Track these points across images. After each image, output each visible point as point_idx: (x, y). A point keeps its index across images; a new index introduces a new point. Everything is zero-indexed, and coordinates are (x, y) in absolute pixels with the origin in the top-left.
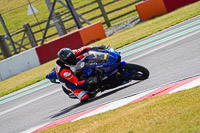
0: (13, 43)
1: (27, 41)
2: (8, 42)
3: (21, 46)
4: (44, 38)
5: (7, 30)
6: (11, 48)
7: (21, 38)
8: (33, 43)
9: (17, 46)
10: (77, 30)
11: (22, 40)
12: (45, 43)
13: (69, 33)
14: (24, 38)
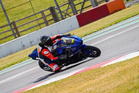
0: (60, 12)
1: (70, 10)
2: (57, 11)
3: (66, 14)
4: (83, 8)
5: (56, 3)
6: (59, 15)
7: (66, 8)
8: (75, 12)
9: (63, 14)
10: (105, 3)
11: (67, 10)
12: (83, 12)
13: (99, 5)
14: (68, 8)
